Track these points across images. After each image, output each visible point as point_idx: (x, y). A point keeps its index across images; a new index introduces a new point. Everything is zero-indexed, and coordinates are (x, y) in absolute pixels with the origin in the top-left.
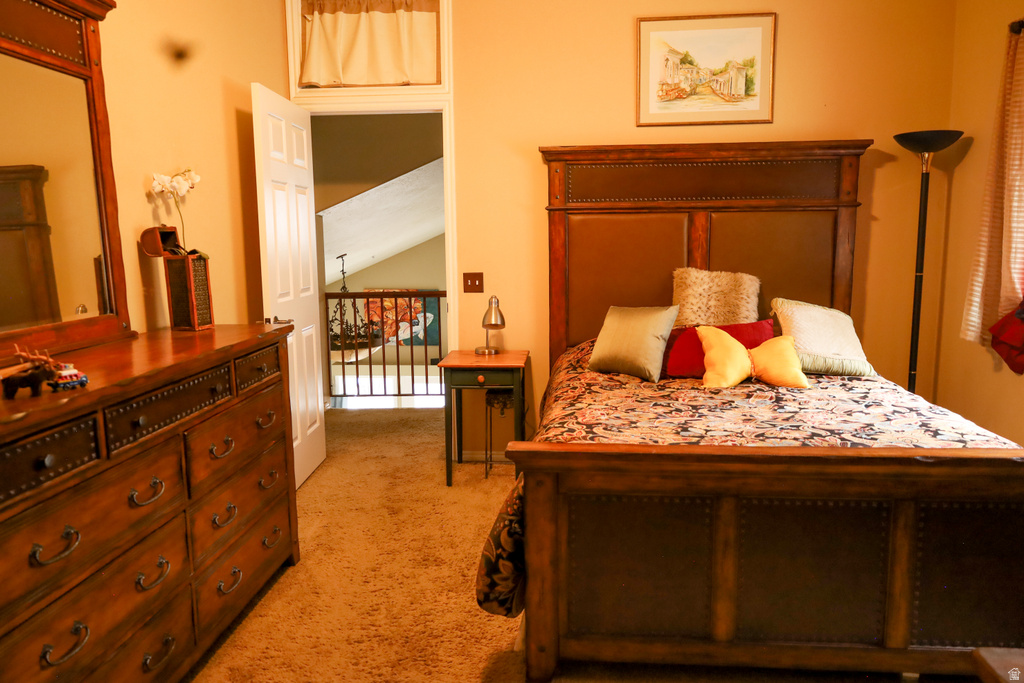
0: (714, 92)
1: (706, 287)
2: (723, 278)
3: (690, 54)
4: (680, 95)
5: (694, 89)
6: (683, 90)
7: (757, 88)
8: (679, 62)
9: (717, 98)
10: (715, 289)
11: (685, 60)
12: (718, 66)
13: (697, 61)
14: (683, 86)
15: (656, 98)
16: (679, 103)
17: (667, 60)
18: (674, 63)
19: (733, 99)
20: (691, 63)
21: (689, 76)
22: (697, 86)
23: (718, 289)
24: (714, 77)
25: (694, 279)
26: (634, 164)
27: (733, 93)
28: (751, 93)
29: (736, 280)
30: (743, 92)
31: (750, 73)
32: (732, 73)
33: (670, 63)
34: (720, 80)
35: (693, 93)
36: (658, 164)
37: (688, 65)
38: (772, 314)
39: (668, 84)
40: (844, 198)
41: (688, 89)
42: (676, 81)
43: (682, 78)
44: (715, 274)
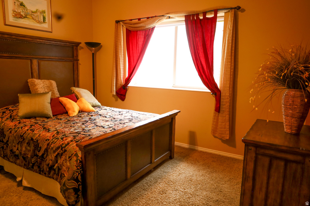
0: (33, 18)
1: (42, 85)
2: (47, 82)
3: (24, 3)
4: (21, 17)
5: (26, 16)
6: (22, 15)
7: (47, 20)
8: (19, 4)
9: (34, 21)
10: (45, 85)
11: (22, 4)
12: (34, 10)
13: (26, 6)
14: (22, 13)
15: (12, 16)
16: (20, 19)
17: (15, 2)
18: (18, 4)
19: (39, 22)
20: (24, 6)
21: (24, 10)
22: (27, 15)
23: (46, 86)
24: (33, 13)
25: (37, 83)
26: (7, 40)
27: (39, 20)
28: (45, 22)
29: (51, 82)
30: (42, 21)
31: (44, 15)
32: (39, 13)
33: (16, 4)
34: (35, 15)
35: (25, 17)
36: (17, 41)
37: (23, 7)
38: (72, 92)
39: (16, 12)
40: (75, 58)
41: (24, 15)
42: (19, 11)
43: (21, 11)
44: (43, 81)
